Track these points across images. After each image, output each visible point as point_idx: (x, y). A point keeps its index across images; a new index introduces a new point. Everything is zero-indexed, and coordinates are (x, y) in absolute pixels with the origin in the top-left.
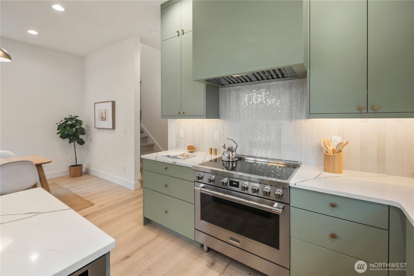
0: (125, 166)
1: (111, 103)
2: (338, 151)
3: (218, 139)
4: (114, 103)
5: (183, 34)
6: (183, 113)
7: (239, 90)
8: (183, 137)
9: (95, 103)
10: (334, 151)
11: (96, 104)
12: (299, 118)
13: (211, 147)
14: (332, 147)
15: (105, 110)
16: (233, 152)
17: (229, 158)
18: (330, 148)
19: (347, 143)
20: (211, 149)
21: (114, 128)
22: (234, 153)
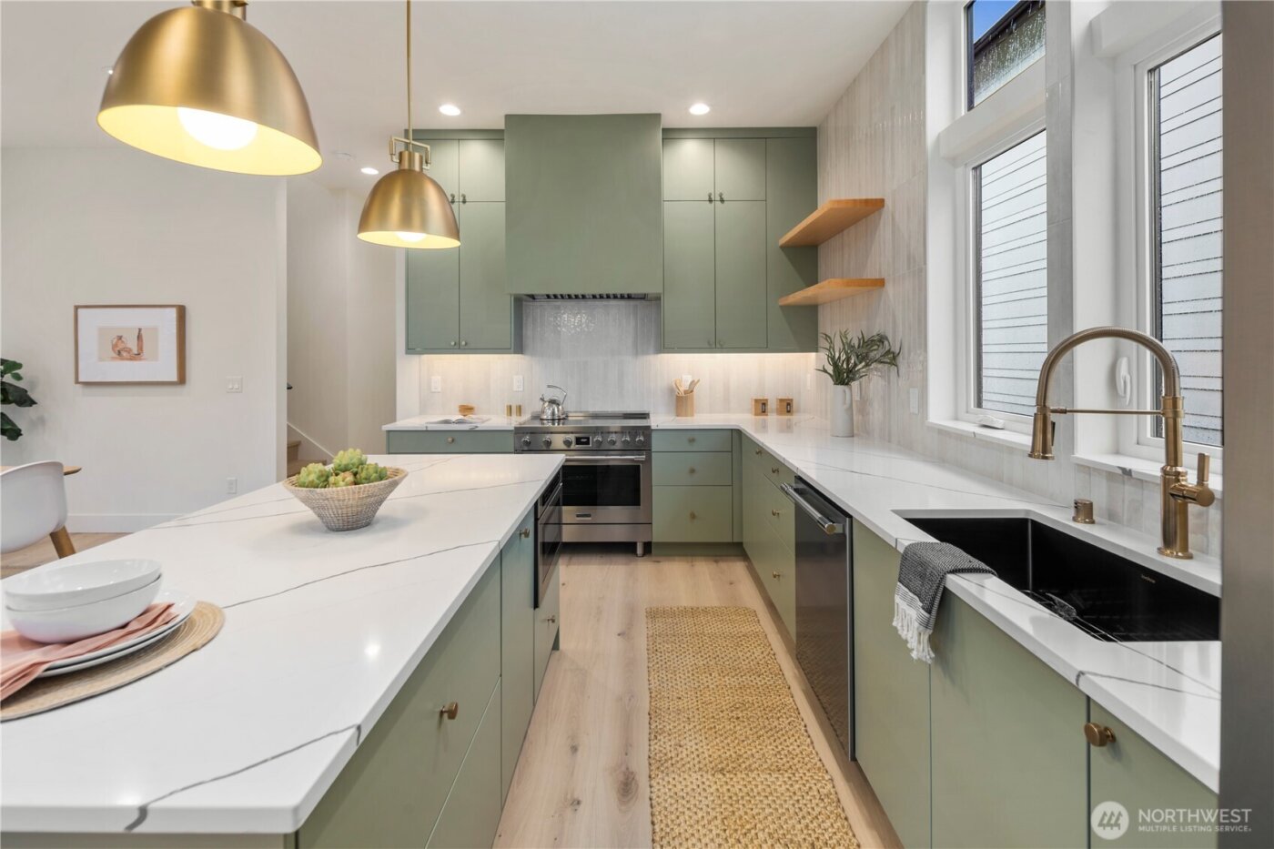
0: (234, 478)
1: (173, 313)
2: (690, 391)
3: (521, 389)
4: (182, 312)
5: (464, 202)
6: (466, 344)
7: (559, 307)
8: (439, 390)
9: (77, 308)
10: (686, 392)
11: (80, 311)
12: (645, 353)
13: (509, 404)
14: (684, 386)
15: (140, 330)
16: (558, 405)
17: (553, 414)
18: (682, 389)
19: (698, 381)
20: (511, 407)
21: (182, 379)
22: (560, 407)
